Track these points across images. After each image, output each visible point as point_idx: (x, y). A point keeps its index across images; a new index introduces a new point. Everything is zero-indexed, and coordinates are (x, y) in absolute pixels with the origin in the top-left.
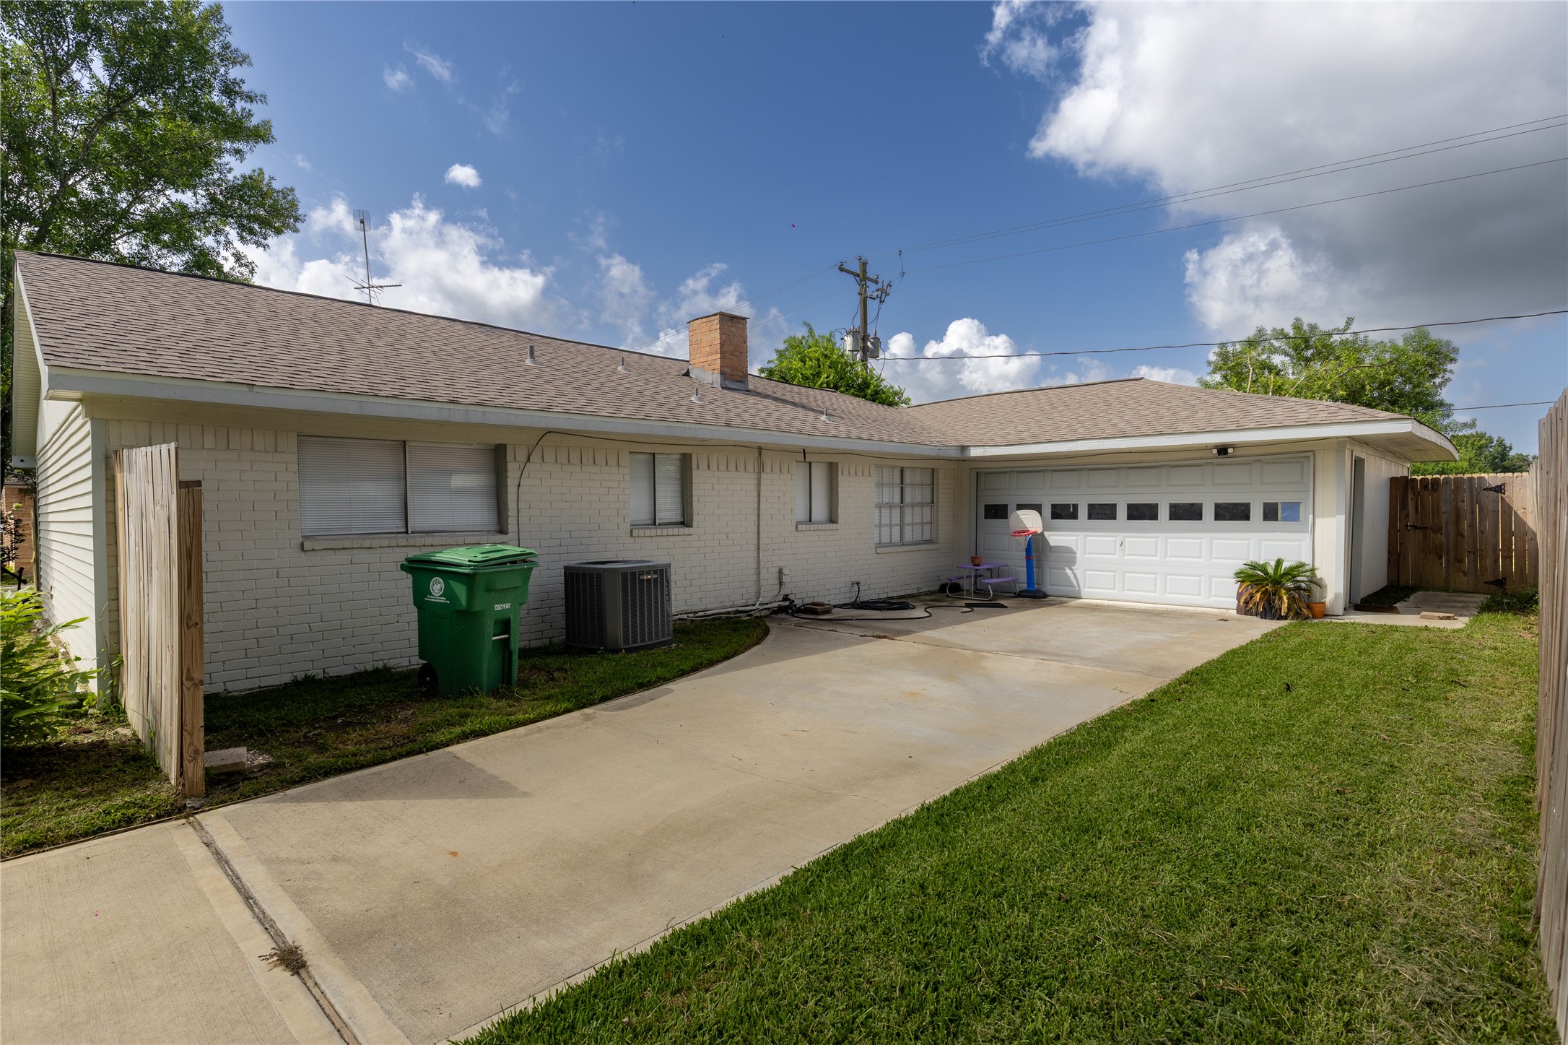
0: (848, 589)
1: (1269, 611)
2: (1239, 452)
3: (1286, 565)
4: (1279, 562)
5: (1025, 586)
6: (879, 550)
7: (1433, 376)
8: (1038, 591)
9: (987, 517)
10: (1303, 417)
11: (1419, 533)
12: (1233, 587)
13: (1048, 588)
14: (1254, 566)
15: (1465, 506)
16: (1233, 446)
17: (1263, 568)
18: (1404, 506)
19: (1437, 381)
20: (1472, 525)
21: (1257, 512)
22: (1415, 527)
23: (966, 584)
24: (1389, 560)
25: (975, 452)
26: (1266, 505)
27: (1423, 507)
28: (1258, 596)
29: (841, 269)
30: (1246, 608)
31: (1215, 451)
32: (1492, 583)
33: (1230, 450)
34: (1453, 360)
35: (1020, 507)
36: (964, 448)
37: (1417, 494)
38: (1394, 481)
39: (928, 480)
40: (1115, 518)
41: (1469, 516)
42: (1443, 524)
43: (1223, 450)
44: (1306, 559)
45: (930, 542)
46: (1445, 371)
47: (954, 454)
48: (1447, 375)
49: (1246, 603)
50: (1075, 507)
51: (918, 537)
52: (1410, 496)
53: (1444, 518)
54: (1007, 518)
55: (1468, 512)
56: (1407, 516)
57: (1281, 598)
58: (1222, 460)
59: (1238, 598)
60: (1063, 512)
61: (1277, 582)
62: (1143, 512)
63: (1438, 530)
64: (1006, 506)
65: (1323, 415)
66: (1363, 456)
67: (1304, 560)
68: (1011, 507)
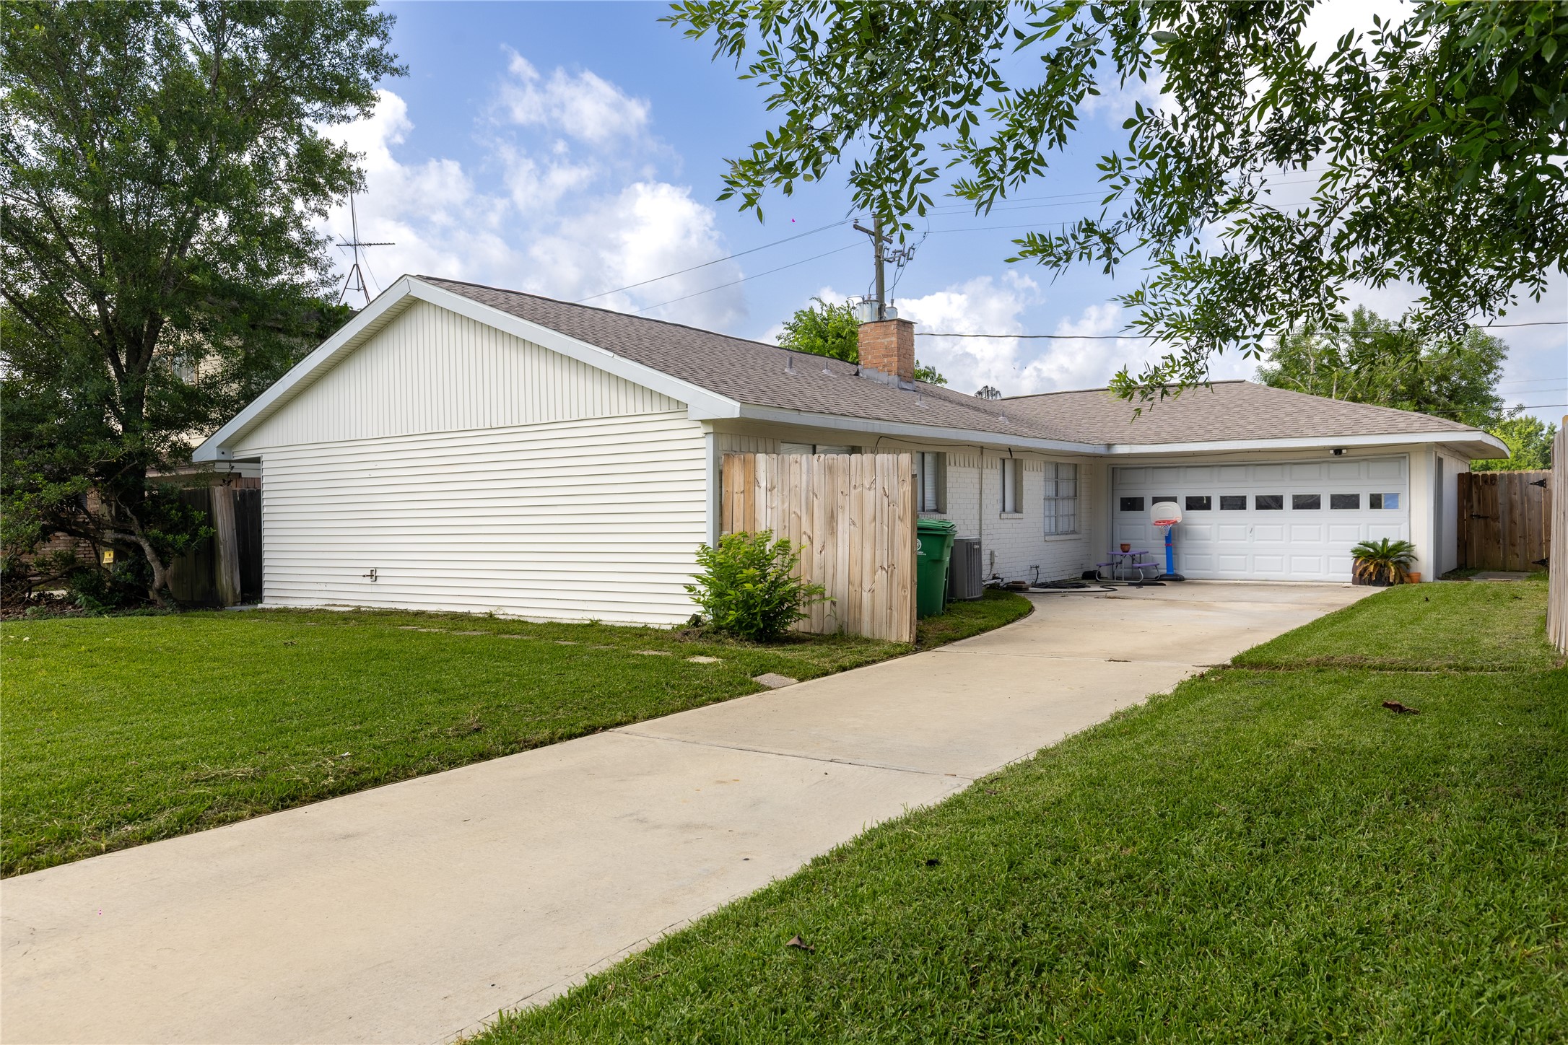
0: (1027, 572)
1: (1380, 579)
2: (1352, 452)
3: (1390, 544)
4: (1385, 541)
5: (1165, 571)
6: (1047, 538)
7: (1486, 373)
8: (1177, 575)
9: (1122, 509)
10: (1402, 425)
11: (1482, 521)
12: (1349, 562)
13: (1184, 572)
14: (1366, 545)
15: (1517, 498)
16: (1346, 448)
17: (1373, 546)
18: (1469, 499)
19: (1491, 376)
20: (1522, 514)
21: (1365, 502)
22: (1479, 517)
23: (1105, 572)
24: (1458, 546)
25: (1121, 450)
26: (1372, 496)
27: (1484, 499)
28: (1371, 568)
29: (856, 227)
30: (1361, 578)
31: (1332, 452)
32: (1538, 563)
33: (1344, 451)
34: (1503, 357)
35: (1156, 500)
36: (1109, 446)
37: (1479, 488)
38: (1461, 476)
39: (1071, 475)
40: (1245, 508)
41: (1520, 506)
42: (1500, 513)
43: (1338, 451)
44: (1404, 538)
45: (1074, 532)
46: (1496, 368)
47: (1102, 450)
48: (1499, 372)
49: (1361, 575)
50: (1209, 499)
51: (1066, 528)
52: (1474, 490)
53: (1500, 509)
54: (1142, 509)
55: (1519, 502)
56: (1472, 507)
57: (1389, 568)
58: (1337, 458)
59: (1354, 571)
60: (1197, 504)
61: (1386, 556)
62: (1270, 503)
63: (1496, 519)
64: (1142, 499)
65: (1417, 425)
66: (1442, 456)
67: (1402, 539)
68: (1148, 501)
